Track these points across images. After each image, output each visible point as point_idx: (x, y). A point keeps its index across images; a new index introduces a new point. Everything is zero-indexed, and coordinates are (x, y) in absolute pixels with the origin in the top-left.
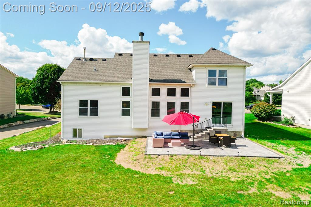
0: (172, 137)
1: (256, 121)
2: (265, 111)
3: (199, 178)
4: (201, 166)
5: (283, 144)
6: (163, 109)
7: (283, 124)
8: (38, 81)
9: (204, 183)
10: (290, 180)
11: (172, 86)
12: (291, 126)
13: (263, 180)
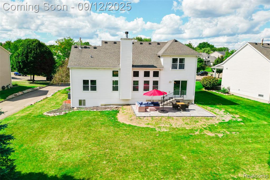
0: (149, 105)
1: (204, 89)
2: (210, 82)
3: (170, 128)
4: (169, 122)
5: (218, 108)
6: (141, 86)
7: (221, 92)
8: (23, 55)
9: (172, 130)
10: (216, 128)
11: (147, 69)
12: (227, 94)
13: (202, 128)
